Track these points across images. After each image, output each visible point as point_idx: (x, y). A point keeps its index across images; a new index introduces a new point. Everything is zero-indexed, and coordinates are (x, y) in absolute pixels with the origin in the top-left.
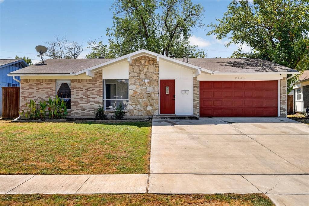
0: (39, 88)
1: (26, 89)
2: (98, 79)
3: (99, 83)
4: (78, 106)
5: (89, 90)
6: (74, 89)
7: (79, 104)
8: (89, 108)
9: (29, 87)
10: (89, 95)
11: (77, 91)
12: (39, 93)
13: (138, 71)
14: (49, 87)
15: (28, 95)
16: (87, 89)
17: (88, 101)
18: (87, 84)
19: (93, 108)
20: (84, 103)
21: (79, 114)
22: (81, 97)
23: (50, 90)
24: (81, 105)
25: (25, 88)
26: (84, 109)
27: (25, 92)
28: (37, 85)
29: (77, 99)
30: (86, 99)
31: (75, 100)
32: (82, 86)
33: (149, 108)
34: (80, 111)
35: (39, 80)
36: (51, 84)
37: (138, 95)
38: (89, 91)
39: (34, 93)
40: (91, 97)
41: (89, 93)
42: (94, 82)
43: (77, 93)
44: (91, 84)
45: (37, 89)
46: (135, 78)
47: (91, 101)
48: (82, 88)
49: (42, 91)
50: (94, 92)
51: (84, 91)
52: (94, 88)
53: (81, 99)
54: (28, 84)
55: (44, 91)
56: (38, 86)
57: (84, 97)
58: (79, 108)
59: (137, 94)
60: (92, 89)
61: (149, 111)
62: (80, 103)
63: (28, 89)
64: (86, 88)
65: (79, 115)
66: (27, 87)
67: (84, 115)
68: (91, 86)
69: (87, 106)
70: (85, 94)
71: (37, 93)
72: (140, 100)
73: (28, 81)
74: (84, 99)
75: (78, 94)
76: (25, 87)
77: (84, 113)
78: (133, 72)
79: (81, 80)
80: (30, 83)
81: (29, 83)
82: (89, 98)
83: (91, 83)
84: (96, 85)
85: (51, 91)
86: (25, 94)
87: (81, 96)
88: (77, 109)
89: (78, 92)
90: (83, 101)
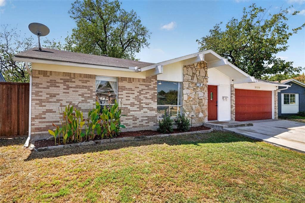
0: (68, 88)
1: (44, 88)
2: (152, 80)
3: (154, 84)
4: (129, 114)
5: (142, 92)
6: (124, 91)
7: (129, 111)
8: (142, 117)
9: (49, 84)
10: (142, 100)
11: (126, 93)
12: (68, 94)
13: (191, 74)
14: (86, 86)
15: (47, 98)
16: (139, 92)
17: (141, 108)
18: (140, 85)
19: (146, 117)
20: (136, 111)
21: (130, 125)
22: (132, 102)
23: (88, 90)
24: (132, 113)
25: (40, 86)
26: (135, 119)
27: (41, 92)
28: (66, 81)
29: (127, 105)
30: (138, 105)
31: (124, 106)
32: (133, 88)
33: (201, 115)
34: (130, 122)
35: (69, 74)
36: (89, 81)
37: (192, 101)
38: (142, 94)
39: (58, 94)
40: (144, 103)
41: (141, 97)
42: (148, 84)
43: (127, 96)
44: (144, 85)
45: (64, 89)
46: (189, 82)
47: (144, 108)
48: (134, 90)
49: (73, 91)
50: (148, 95)
51: (137, 94)
52: (148, 91)
53: (132, 105)
54: (48, 79)
55: (77, 91)
56: (67, 83)
57: (136, 103)
58: (129, 117)
59: (190, 99)
60: (146, 92)
61: (200, 118)
62: (132, 111)
63: (48, 87)
64: (138, 90)
65: (130, 127)
66: (45, 85)
67: (136, 127)
68: (144, 87)
69: (139, 114)
70: (137, 98)
71: (64, 94)
72: (194, 106)
73: (48, 74)
74: (136, 105)
75: (129, 98)
76: (41, 84)
77: (136, 123)
78: (187, 74)
79: (132, 80)
80: (51, 78)
81: (49, 76)
82: (142, 103)
83: (144, 83)
84: (150, 87)
85: (89, 92)
86: (41, 96)
87: (132, 100)
88: (126, 119)
89: (129, 95)
90: (135, 108)
